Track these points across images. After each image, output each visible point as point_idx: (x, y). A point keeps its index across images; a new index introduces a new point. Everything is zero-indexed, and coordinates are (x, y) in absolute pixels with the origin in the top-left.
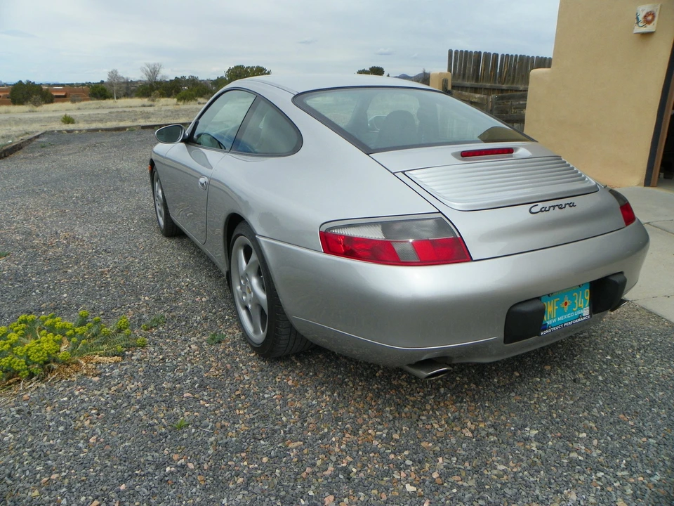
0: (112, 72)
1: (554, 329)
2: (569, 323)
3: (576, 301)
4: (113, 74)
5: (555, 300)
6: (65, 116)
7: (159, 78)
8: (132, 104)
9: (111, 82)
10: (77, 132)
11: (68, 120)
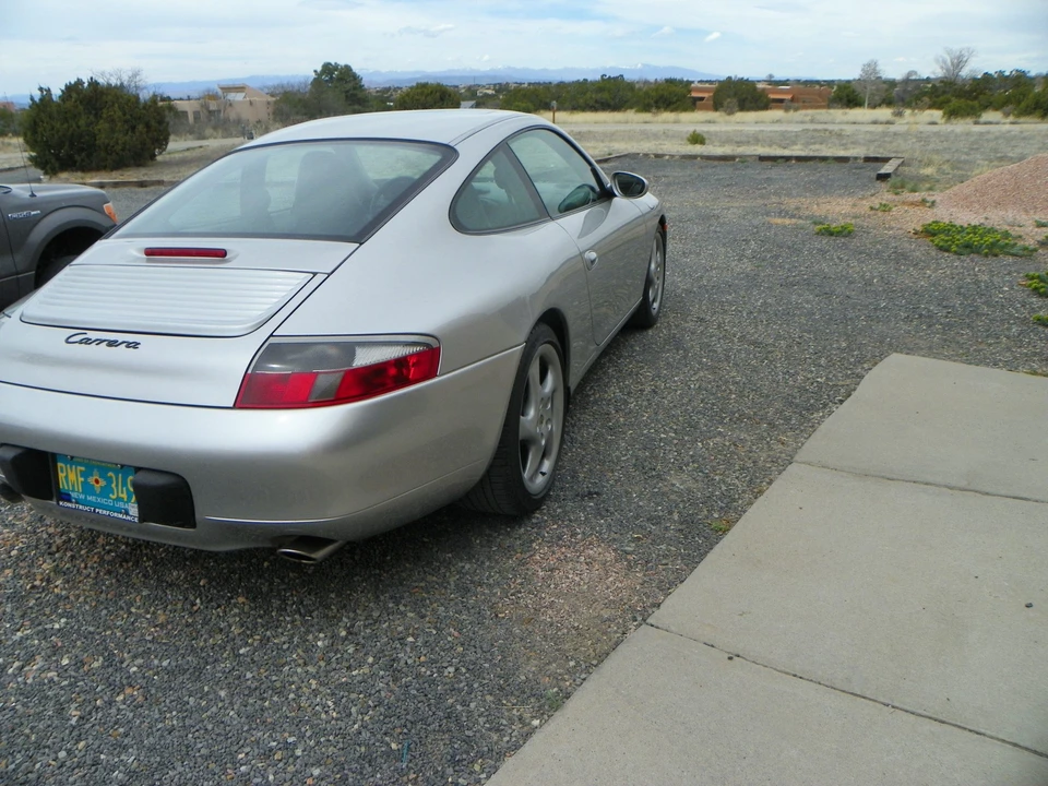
0: (869, 65)
1: (81, 507)
2: (104, 512)
3: (113, 485)
4: (871, 67)
5: (79, 468)
6: (694, 132)
7: (965, 72)
8: (860, 119)
9: (864, 81)
10: (667, 157)
11: (697, 139)
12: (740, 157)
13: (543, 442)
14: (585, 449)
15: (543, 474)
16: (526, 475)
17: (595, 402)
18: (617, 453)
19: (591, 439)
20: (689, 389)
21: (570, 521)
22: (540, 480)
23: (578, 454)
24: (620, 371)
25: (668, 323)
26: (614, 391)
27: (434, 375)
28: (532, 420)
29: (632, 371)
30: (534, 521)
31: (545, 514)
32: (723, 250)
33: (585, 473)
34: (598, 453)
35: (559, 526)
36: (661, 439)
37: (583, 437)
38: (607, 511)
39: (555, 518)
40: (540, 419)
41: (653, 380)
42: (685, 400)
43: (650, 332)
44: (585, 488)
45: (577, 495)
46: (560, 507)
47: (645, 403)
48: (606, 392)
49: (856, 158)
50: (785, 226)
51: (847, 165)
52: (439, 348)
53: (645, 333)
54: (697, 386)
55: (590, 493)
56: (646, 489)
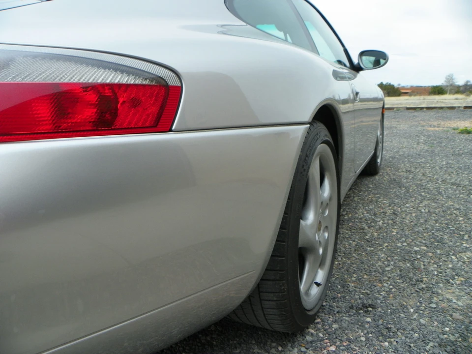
12: (397, 108)
13: (321, 251)
14: (349, 259)
15: (318, 284)
16: (302, 287)
17: (349, 220)
18: (380, 263)
19: (353, 249)
20: (421, 212)
21: (349, 340)
22: (315, 291)
23: (344, 263)
24: (363, 200)
25: (387, 172)
26: (362, 213)
27: (167, 128)
28: (312, 225)
29: (372, 200)
30: (309, 338)
31: (319, 330)
32: (405, 140)
33: (354, 282)
34: (362, 263)
35: (338, 347)
36: (416, 252)
37: (345, 247)
38: (389, 329)
39: (333, 337)
40: (319, 226)
41: (390, 206)
42: (422, 221)
43: (377, 177)
44: (357, 298)
45: (352, 307)
46: (335, 322)
47: (390, 222)
48: (356, 213)
49: (459, 107)
50: (437, 131)
51: (456, 110)
52: (182, 87)
53: (373, 178)
54: (427, 210)
55: (365, 306)
56: (421, 303)
